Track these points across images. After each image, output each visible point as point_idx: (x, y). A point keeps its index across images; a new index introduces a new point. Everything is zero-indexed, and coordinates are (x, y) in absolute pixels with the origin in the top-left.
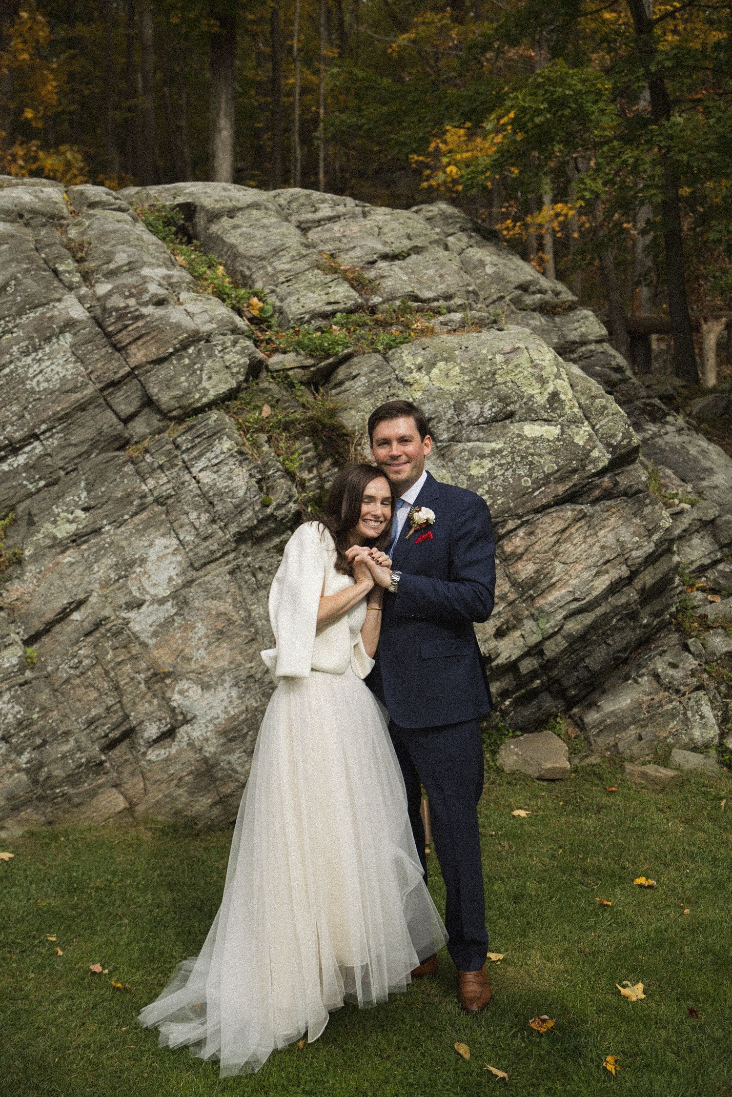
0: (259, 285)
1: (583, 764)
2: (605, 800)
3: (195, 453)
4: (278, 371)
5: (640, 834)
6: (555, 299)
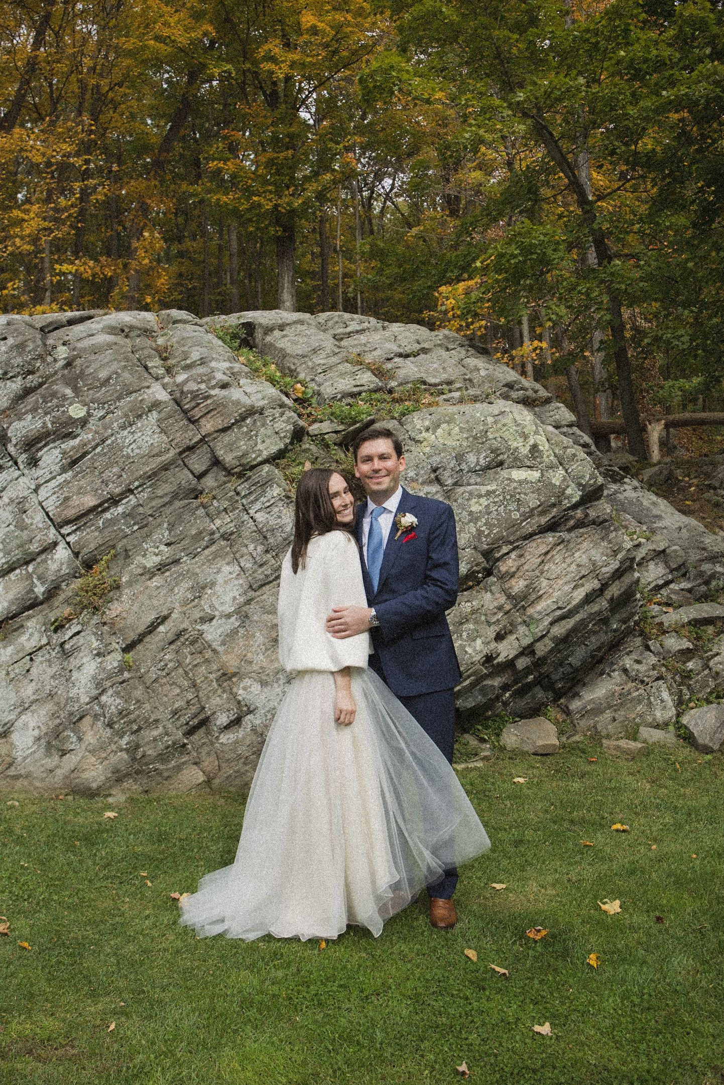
0: (302, 376)
1: (569, 741)
2: (588, 768)
3: (251, 498)
4: (316, 435)
5: (615, 792)
6: (534, 395)
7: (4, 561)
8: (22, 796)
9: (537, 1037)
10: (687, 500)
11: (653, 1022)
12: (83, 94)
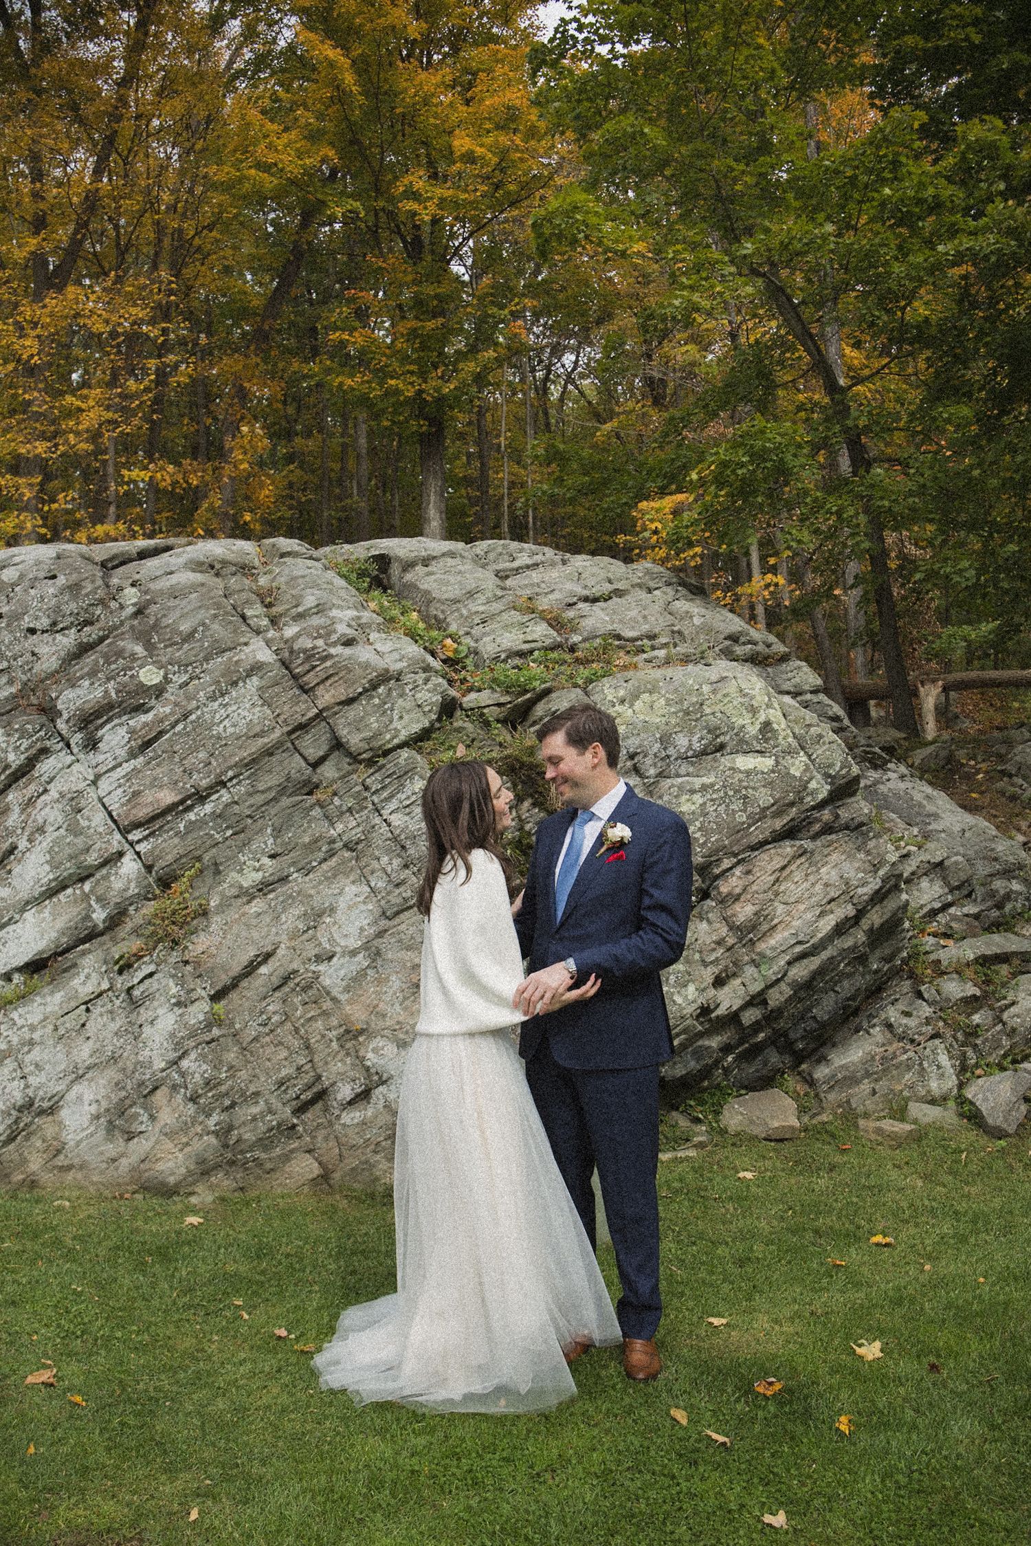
0: (453, 628)
1: (814, 1122)
2: (838, 1159)
3: (385, 794)
4: (472, 709)
5: (875, 1192)
6: (767, 650)
7: (51, 876)
8: (75, 1193)
9: (767, 1530)
10: (972, 791)
11: (925, 1510)
12: (160, 241)
